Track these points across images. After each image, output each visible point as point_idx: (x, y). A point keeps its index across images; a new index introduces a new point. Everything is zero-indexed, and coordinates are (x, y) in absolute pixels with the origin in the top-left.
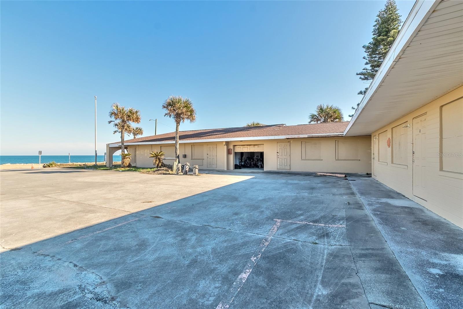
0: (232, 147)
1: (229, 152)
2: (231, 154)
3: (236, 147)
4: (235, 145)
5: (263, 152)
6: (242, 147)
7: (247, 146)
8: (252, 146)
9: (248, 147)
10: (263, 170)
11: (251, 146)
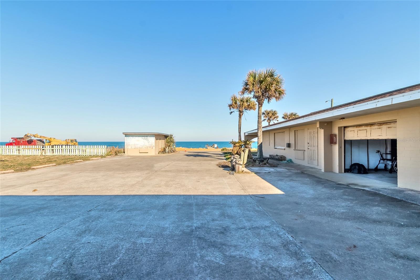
0: (336, 131)
1: (330, 140)
2: (336, 143)
3: (347, 130)
4: (345, 127)
5: (396, 139)
6: (356, 129)
7: (366, 128)
8: (376, 127)
9: (368, 128)
10: (396, 183)
11: (373, 127)
